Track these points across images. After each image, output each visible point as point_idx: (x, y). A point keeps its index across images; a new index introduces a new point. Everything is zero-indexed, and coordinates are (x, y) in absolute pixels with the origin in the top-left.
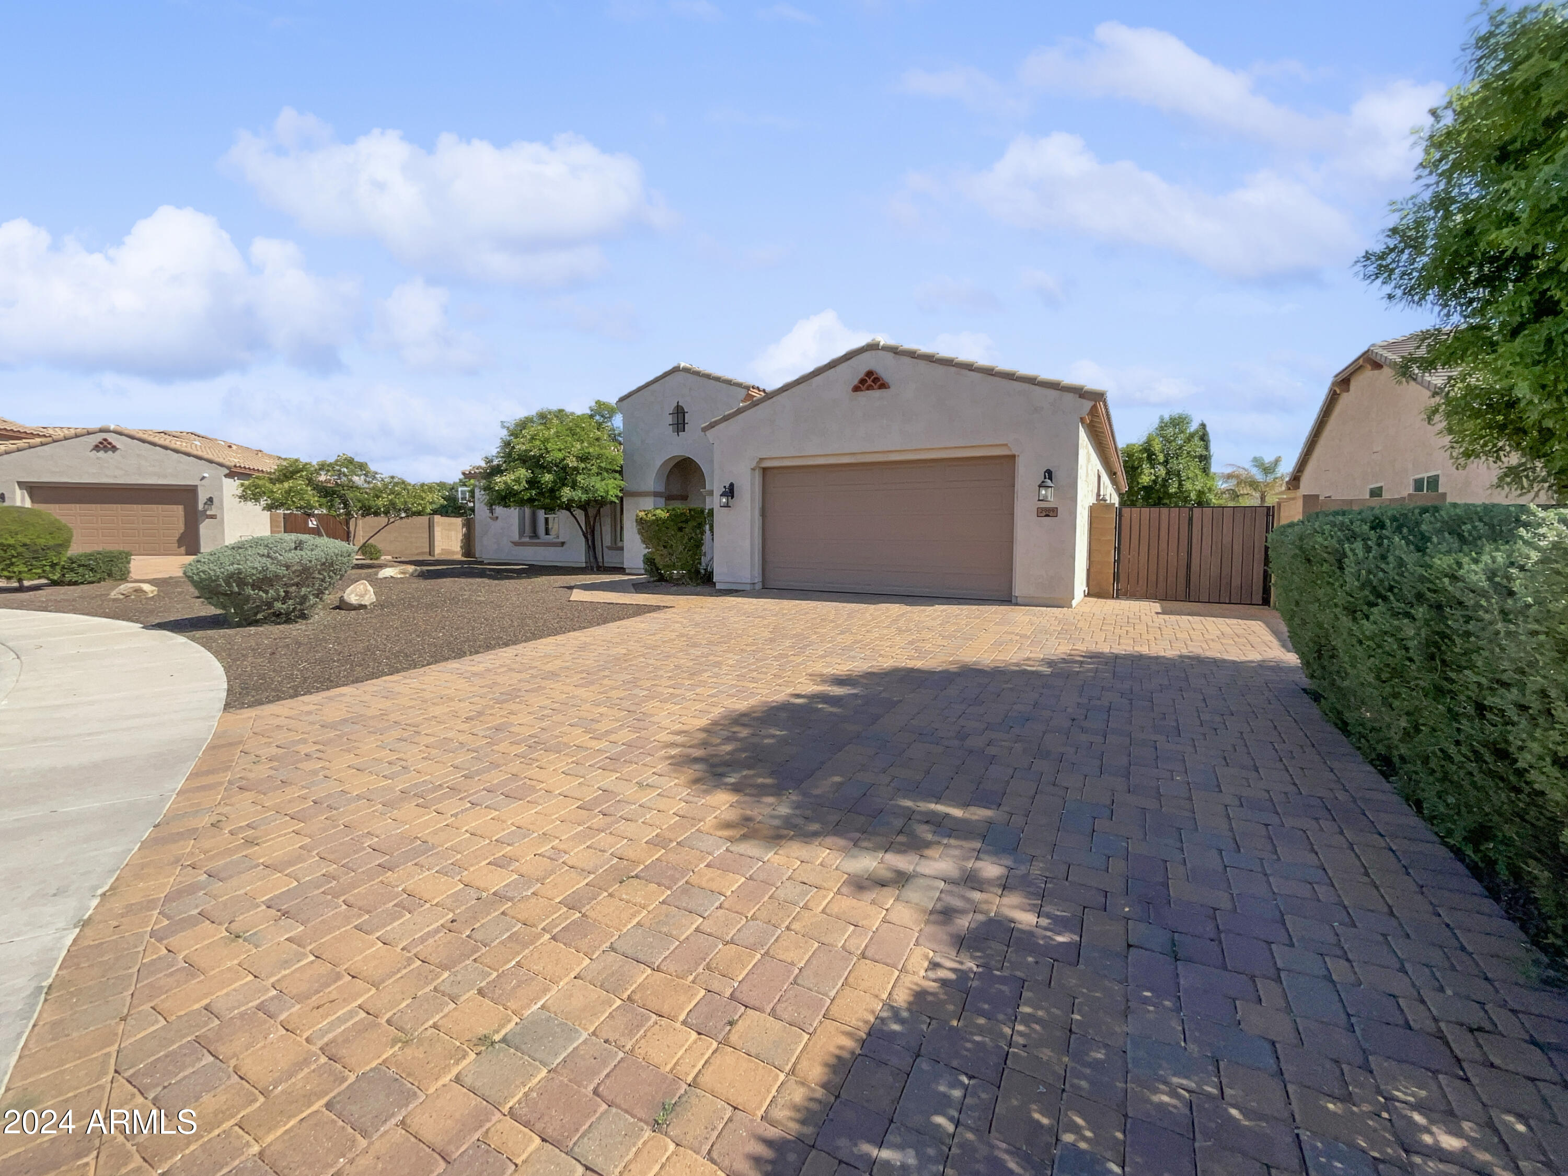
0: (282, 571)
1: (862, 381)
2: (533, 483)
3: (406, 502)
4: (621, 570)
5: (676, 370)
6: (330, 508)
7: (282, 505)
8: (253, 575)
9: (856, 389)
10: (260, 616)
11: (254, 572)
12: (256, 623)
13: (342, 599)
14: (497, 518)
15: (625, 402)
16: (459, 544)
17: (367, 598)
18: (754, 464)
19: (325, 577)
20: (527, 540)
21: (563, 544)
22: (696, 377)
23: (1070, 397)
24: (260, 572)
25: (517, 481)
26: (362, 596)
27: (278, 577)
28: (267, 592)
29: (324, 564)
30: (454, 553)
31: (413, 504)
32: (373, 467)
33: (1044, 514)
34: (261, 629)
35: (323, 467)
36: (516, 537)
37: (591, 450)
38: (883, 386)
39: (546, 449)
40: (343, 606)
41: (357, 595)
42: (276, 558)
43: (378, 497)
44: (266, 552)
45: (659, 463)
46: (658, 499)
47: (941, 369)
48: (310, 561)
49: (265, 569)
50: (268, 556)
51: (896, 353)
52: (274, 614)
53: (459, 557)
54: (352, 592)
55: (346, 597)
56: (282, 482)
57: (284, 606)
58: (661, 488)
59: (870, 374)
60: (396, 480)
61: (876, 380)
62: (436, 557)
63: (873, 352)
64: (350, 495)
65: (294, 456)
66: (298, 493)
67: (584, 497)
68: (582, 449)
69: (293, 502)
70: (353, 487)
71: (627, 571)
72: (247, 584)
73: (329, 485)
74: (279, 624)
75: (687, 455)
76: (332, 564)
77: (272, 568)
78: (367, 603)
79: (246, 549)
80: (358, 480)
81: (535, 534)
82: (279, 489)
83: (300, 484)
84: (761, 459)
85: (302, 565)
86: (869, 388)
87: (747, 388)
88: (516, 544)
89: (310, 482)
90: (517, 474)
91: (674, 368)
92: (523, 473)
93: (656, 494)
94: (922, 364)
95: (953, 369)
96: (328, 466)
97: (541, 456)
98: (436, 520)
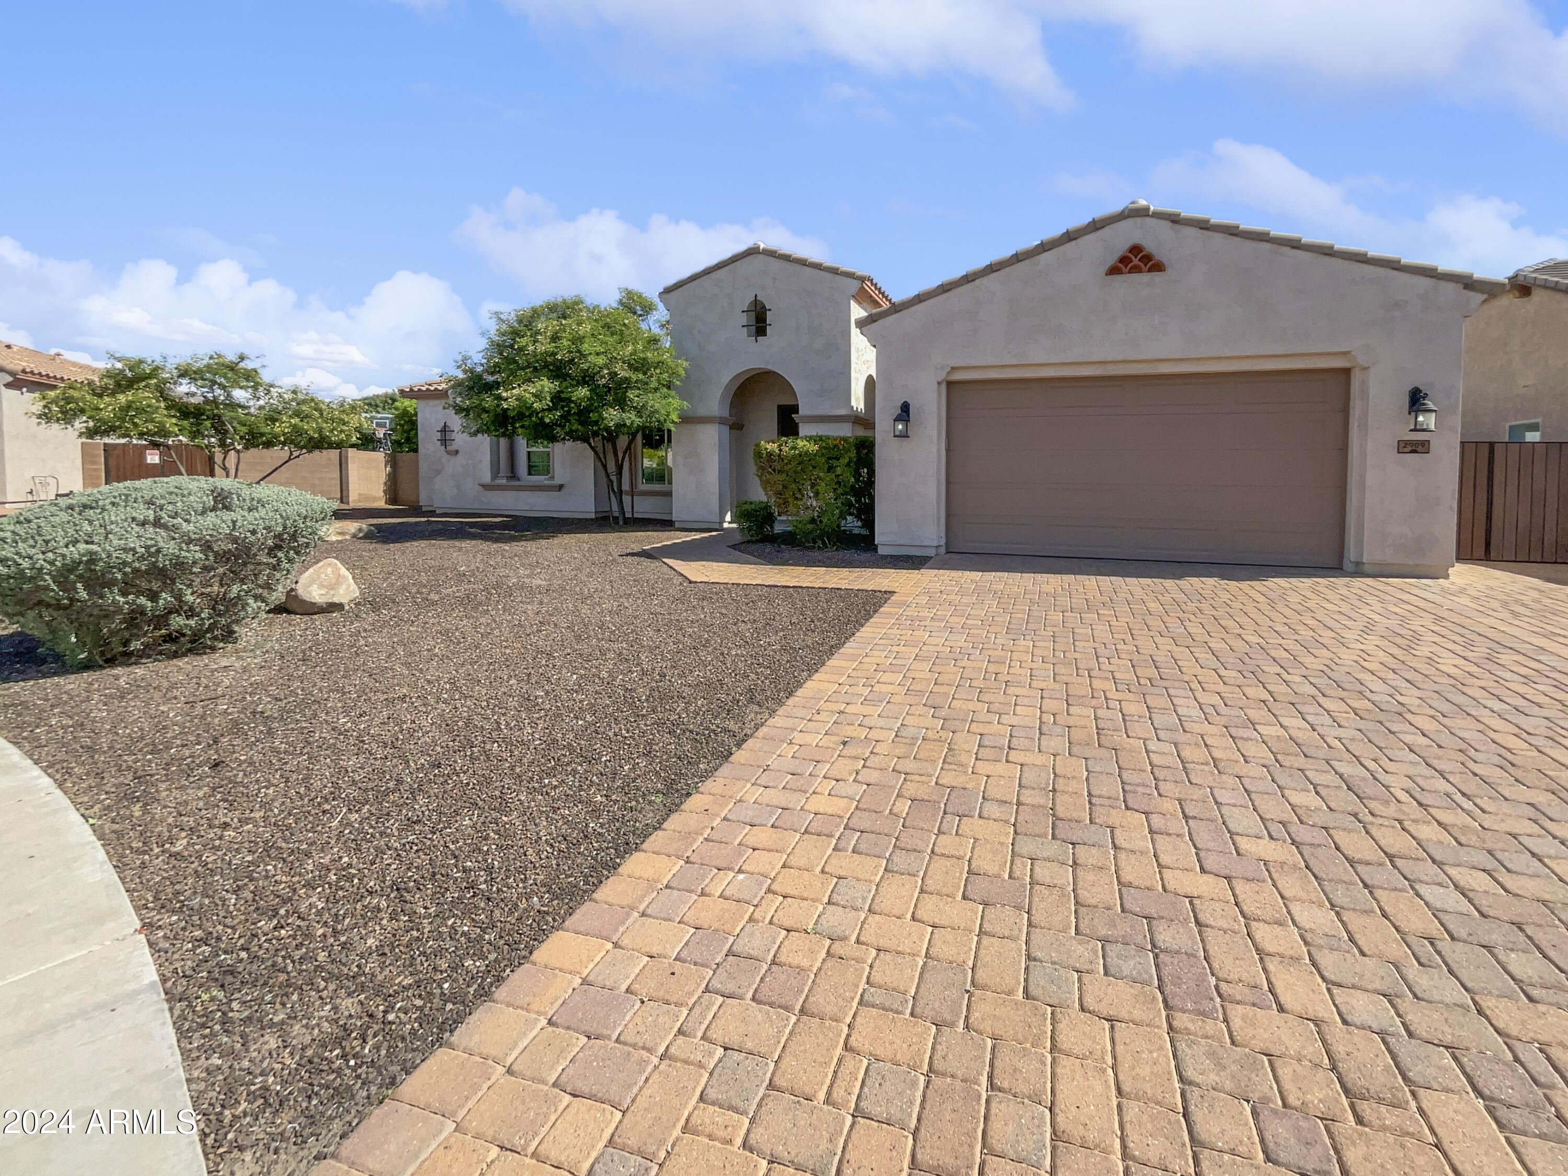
0: (195, 553)
1: (1124, 260)
2: (558, 399)
3: (320, 430)
4: (666, 524)
5: (753, 252)
6: (194, 435)
7: (113, 429)
8: (125, 563)
9: (1113, 271)
10: (136, 645)
11: (129, 558)
12: (127, 658)
13: (291, 594)
14: (457, 452)
15: (673, 293)
16: (382, 488)
17: (342, 590)
18: (942, 376)
19: (279, 561)
20: (504, 481)
21: (560, 487)
22: (782, 263)
23: (1450, 287)
24: (142, 558)
25: (538, 396)
26: (332, 587)
27: (180, 565)
28: (153, 596)
29: (279, 536)
30: (375, 499)
31: (332, 431)
32: (266, 376)
33: (1409, 449)
34: (139, 671)
35: (184, 373)
36: (487, 478)
37: (649, 355)
38: (1158, 267)
39: (579, 351)
40: (293, 606)
41: (321, 586)
42: (175, 528)
43: (274, 420)
44: (151, 515)
45: (726, 378)
46: (722, 426)
47: (1250, 245)
48: (254, 532)
49: (154, 552)
50: (157, 523)
51: (1173, 222)
52: (169, 639)
53: (381, 504)
54: (312, 582)
55: (301, 591)
56: (113, 394)
57: (192, 622)
58: (726, 413)
59: (1136, 249)
60: (301, 397)
61: (1147, 258)
62: (352, 505)
63: (1139, 220)
64: (227, 415)
65: (134, 353)
66: (141, 411)
67: (638, 421)
68: (634, 353)
69: (135, 425)
70: (233, 405)
71: (677, 525)
72: (111, 584)
73: (193, 400)
74: (175, 655)
75: (770, 367)
76: (294, 537)
77: (171, 548)
78: (344, 600)
79: (103, 509)
80: (239, 395)
81: (513, 474)
82: (108, 407)
83: (145, 396)
84: (953, 369)
85: (235, 540)
86: (1136, 270)
87: (862, 279)
88: (486, 487)
89: (163, 394)
90: (538, 385)
91: (749, 249)
92: (547, 385)
93: (721, 421)
94: (1218, 237)
95: (1266, 246)
96: (195, 372)
97: (572, 361)
98: (349, 455)
